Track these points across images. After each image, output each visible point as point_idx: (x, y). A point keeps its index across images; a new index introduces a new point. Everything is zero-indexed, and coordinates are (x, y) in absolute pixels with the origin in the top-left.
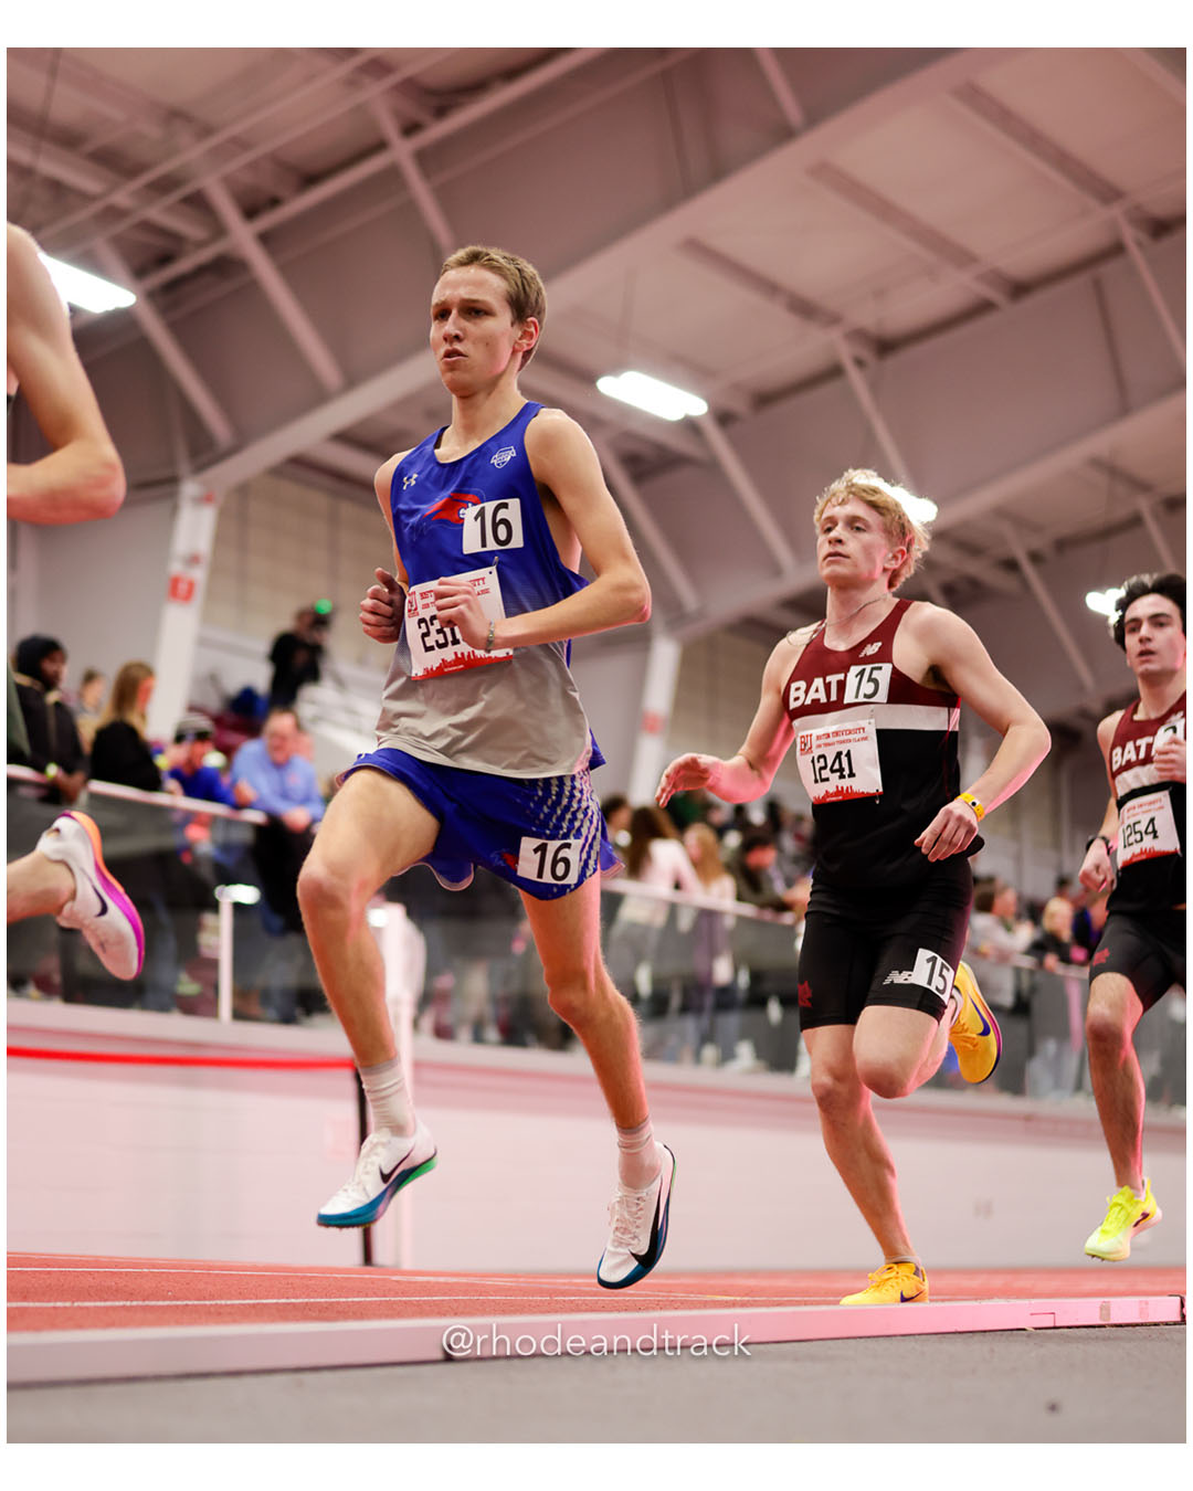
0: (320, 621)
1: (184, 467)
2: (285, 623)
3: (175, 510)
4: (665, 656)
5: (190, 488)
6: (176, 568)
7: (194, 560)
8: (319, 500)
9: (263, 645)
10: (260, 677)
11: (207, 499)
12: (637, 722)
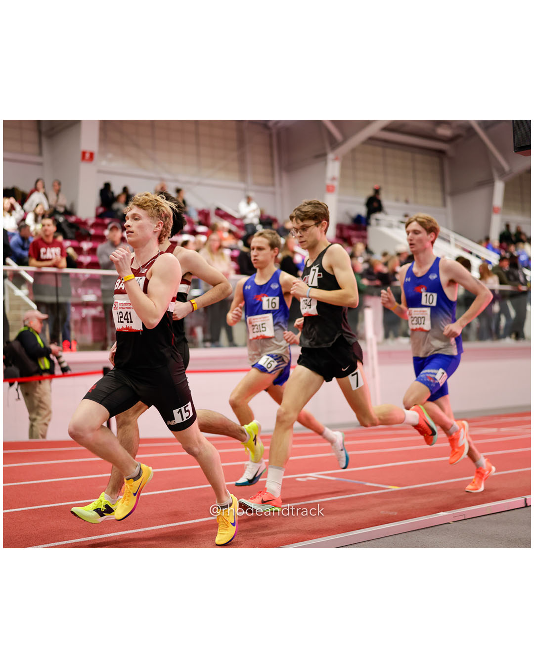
0: (377, 191)
1: (328, 149)
2: (370, 193)
3: (326, 164)
4: (499, 187)
5: (331, 156)
6: (328, 182)
7: (334, 179)
8: (379, 150)
9: (363, 200)
10: (363, 211)
11: (336, 159)
12: (492, 210)
